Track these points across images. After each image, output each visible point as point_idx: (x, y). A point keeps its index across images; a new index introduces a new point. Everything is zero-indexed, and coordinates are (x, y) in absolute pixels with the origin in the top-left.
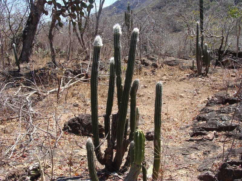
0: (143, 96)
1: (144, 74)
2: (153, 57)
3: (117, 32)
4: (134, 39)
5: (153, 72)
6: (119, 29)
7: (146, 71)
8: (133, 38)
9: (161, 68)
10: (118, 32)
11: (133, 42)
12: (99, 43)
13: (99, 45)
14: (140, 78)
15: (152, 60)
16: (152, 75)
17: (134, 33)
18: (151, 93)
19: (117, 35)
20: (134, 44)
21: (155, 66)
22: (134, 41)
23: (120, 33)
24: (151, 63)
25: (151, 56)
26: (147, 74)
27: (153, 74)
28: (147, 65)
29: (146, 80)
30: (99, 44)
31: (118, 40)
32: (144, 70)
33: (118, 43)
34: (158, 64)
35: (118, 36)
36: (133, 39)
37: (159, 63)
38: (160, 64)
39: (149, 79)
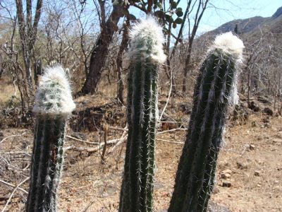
0: (246, 167)
1: (251, 125)
2: (265, 98)
3: (139, 55)
4: (211, 93)
5: (265, 121)
6: (150, 40)
7: (254, 119)
8: (207, 88)
9: (277, 116)
10: (148, 52)
11: (208, 107)
12: (52, 101)
13: (52, 111)
14: (244, 129)
15: (265, 102)
16: (263, 126)
17: (214, 59)
18: (260, 164)
19: (139, 66)
20: (208, 126)
21: (269, 112)
22: (212, 106)
23: (154, 57)
24: (262, 106)
25: (263, 97)
26: (256, 124)
27: (266, 125)
28: (256, 110)
29: (254, 135)
30: (50, 105)
31: (143, 90)
32: (252, 117)
33: (143, 104)
34: (273, 110)
35: (144, 69)
36: (205, 96)
37: (275, 108)
38: (277, 111)
39: (259, 134)
